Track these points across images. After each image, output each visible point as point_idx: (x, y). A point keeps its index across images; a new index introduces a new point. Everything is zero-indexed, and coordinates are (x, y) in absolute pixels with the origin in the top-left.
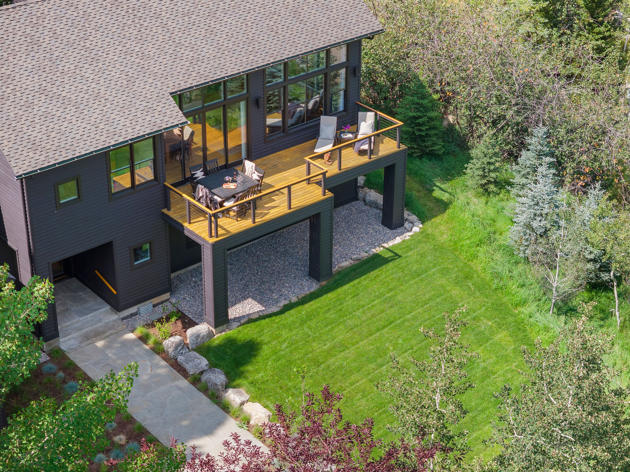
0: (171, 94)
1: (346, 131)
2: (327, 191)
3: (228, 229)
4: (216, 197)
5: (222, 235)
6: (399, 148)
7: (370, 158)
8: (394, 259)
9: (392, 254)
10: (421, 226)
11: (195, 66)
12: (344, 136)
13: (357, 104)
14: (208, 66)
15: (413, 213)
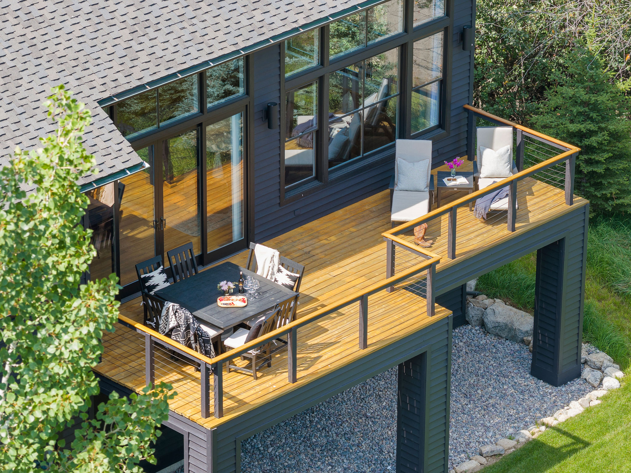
0: (101, 102)
1: (453, 171)
2: (436, 305)
3: (240, 397)
4: (204, 328)
5: (230, 410)
6: (571, 203)
7: (513, 229)
8: (575, 451)
9: (570, 441)
10: (620, 374)
11: (142, 39)
12: (449, 183)
13: (467, 110)
14: (170, 37)
15: (598, 347)
